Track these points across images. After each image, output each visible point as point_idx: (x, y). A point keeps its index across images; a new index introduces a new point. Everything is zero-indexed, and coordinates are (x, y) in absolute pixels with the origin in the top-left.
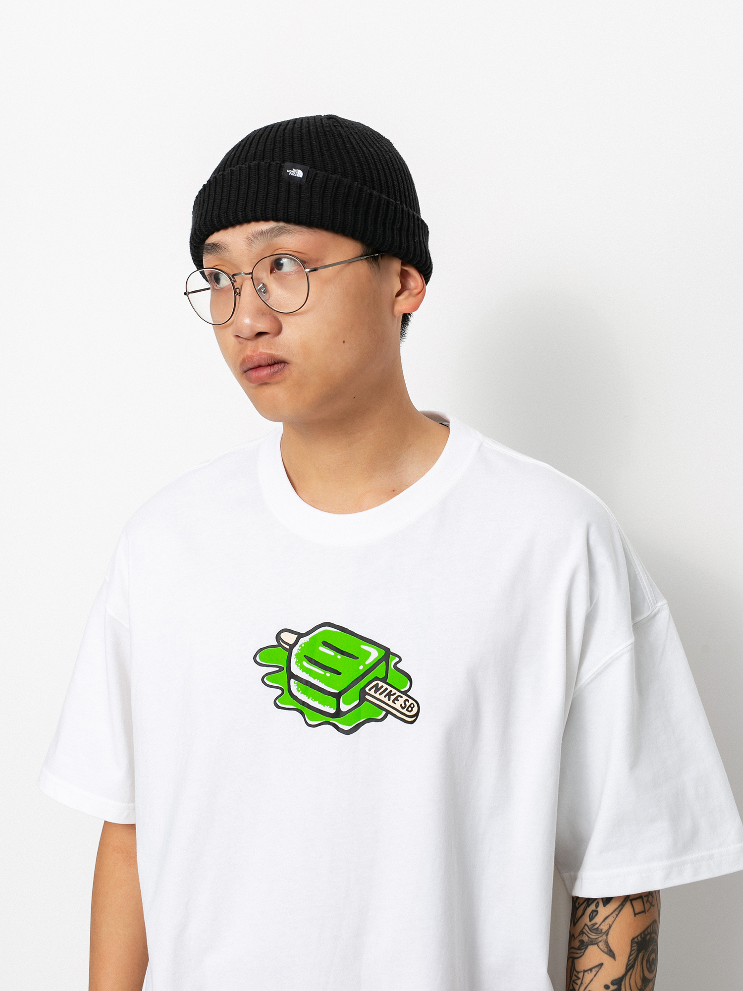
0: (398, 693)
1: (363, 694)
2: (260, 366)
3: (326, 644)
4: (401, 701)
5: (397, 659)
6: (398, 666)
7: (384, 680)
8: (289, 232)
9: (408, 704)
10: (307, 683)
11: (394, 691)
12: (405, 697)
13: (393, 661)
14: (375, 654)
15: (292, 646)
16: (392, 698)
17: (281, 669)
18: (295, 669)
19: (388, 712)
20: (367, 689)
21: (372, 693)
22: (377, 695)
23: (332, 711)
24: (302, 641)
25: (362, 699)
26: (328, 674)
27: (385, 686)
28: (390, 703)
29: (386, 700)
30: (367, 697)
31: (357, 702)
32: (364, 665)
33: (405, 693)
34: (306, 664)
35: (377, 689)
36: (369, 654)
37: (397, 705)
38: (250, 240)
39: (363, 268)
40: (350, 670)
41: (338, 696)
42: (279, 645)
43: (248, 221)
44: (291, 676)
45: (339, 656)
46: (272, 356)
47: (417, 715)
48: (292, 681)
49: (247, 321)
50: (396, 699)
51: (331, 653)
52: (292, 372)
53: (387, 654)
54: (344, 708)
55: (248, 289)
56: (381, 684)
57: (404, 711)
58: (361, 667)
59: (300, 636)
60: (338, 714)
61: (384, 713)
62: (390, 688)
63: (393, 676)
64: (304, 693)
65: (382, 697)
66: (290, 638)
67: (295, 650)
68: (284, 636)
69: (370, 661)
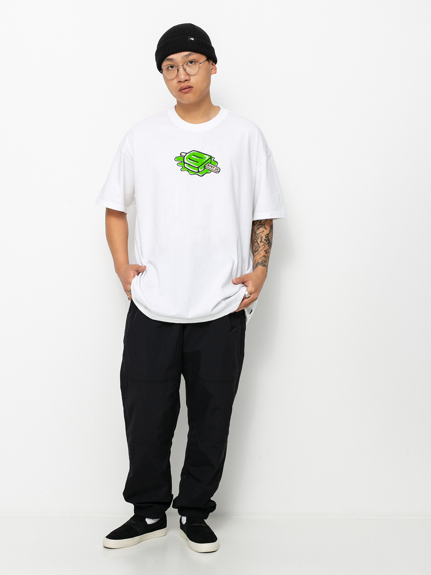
0: (214, 166)
1: (205, 167)
2: (185, 89)
3: (193, 155)
4: (215, 168)
5: (214, 158)
6: (214, 160)
7: (210, 163)
8: (192, 54)
9: (217, 169)
10: (189, 164)
11: (213, 166)
12: (216, 167)
13: (213, 159)
14: (208, 157)
15: (184, 156)
16: (212, 167)
17: (182, 162)
18: (186, 161)
19: (211, 171)
20: (206, 166)
21: (207, 166)
22: (208, 167)
23: (197, 171)
24: (187, 155)
25: (205, 168)
26: (195, 162)
27: (211, 165)
28: (212, 169)
29: (211, 168)
30: (206, 167)
31: (203, 169)
32: (205, 160)
33: (216, 166)
34: (189, 160)
35: (208, 165)
36: (206, 157)
37: (214, 169)
38: (182, 58)
39: (207, 62)
40: (201, 161)
41: (198, 168)
42: (181, 156)
43: (181, 52)
44: (184, 163)
45: (198, 158)
46: (189, 86)
47: (220, 171)
48: (185, 164)
49: (183, 77)
50: (214, 168)
51: (196, 157)
52: (194, 89)
53: (211, 157)
54: (200, 170)
55: (181, 70)
56: (209, 164)
57: (216, 170)
58: (204, 161)
59: (186, 154)
60: (199, 172)
61: (210, 171)
62: (212, 165)
63: (213, 162)
64: (189, 167)
65: (210, 167)
66: (184, 154)
67: (185, 157)
68: (182, 154)
69: (206, 159)
